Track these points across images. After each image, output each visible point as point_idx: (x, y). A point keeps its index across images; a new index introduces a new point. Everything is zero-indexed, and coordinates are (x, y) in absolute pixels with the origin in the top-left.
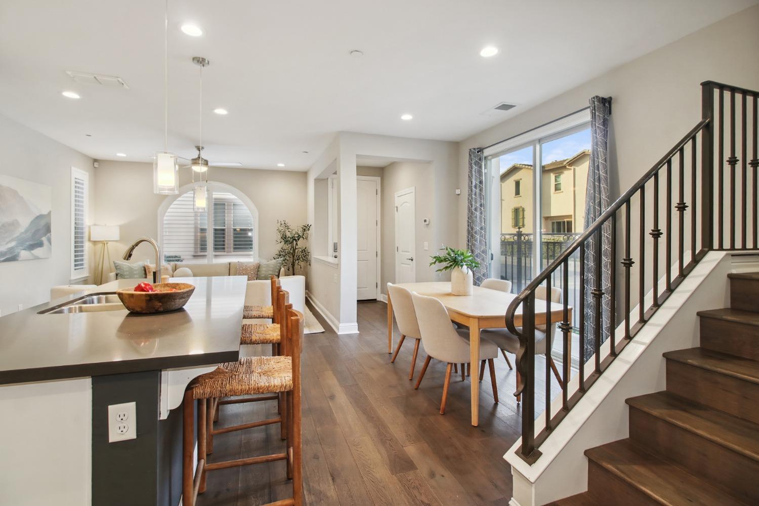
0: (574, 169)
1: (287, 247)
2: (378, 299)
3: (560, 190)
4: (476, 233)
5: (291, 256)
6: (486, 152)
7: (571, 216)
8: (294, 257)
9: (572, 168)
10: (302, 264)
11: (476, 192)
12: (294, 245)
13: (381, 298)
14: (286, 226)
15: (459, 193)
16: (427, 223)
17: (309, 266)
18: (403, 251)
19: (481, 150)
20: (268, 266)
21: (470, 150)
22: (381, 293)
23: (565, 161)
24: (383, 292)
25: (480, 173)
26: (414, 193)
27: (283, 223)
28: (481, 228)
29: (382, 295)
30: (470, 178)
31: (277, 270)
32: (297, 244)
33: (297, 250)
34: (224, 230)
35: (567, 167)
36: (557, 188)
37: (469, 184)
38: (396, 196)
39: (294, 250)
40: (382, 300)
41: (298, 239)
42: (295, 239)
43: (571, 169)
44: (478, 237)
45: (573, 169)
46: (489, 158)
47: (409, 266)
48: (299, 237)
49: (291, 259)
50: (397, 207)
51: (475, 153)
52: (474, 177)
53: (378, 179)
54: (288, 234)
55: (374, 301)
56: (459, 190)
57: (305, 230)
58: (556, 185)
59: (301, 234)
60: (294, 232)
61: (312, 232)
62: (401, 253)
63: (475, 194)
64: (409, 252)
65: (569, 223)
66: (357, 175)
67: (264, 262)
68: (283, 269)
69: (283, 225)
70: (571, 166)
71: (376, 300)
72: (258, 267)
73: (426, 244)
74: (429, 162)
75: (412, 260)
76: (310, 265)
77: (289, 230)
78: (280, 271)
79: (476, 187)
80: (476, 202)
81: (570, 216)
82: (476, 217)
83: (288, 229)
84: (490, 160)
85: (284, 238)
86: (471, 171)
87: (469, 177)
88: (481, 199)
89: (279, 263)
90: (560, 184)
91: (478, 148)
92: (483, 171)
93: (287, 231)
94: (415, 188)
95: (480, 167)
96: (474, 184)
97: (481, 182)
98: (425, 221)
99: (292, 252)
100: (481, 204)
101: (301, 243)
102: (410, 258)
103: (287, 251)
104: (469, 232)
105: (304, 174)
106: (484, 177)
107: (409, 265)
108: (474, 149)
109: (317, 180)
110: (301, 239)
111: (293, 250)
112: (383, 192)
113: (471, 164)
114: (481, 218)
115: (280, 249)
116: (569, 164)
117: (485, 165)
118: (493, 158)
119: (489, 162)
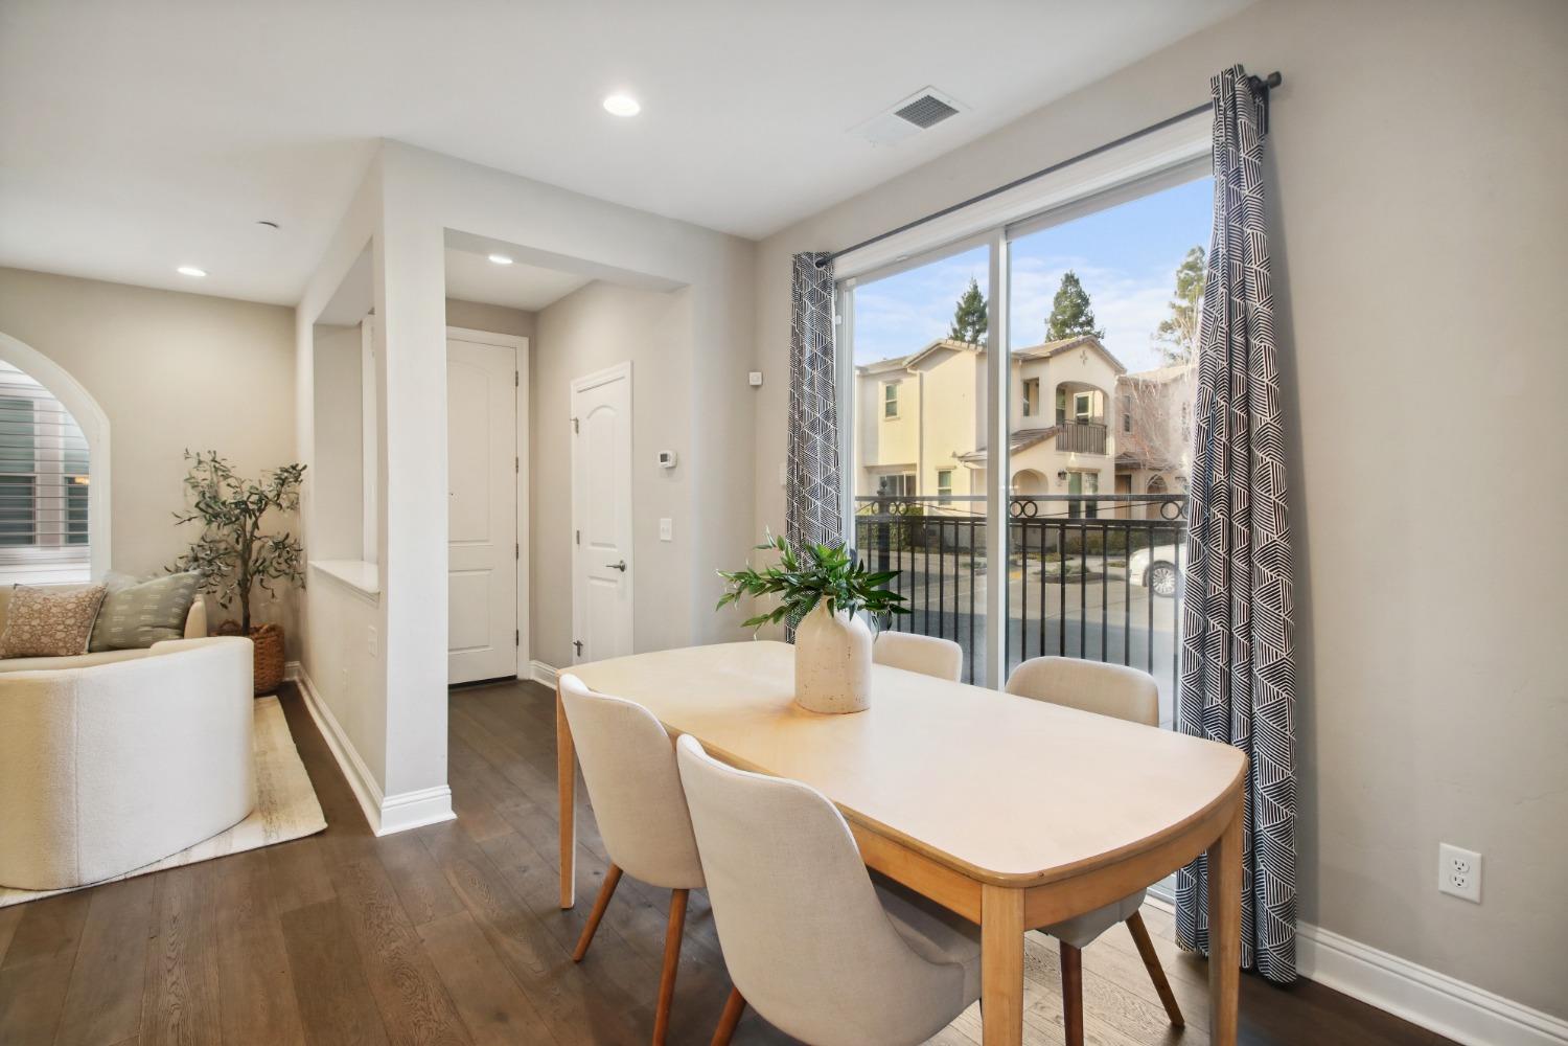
0: (921, 375)
1: (224, 533)
2: (521, 676)
3: (895, 414)
4: (813, 492)
5: (239, 562)
6: (842, 267)
7: (915, 465)
8: (245, 563)
9: (918, 372)
10: (279, 585)
11: (813, 377)
12: (249, 527)
13: (528, 670)
14: (216, 469)
15: (759, 383)
16: (668, 464)
17: (301, 590)
18: (593, 544)
19: (825, 260)
20: (137, 597)
21: (798, 257)
22: (531, 659)
23: (904, 359)
24: (535, 654)
25: (824, 320)
26: (626, 383)
27: (207, 458)
28: (828, 481)
29: (534, 662)
30: (797, 336)
31: (176, 610)
32: (256, 525)
33: (256, 545)
34: (30, 480)
35: (909, 371)
36: (891, 410)
37: (793, 355)
38: (573, 389)
39: (248, 547)
40: (533, 677)
41: (261, 510)
42: (249, 509)
43: (915, 375)
44: (819, 503)
45: (918, 375)
46: (849, 283)
47: (613, 585)
48: (263, 502)
49: (239, 570)
50: (577, 420)
51: (809, 266)
52: (808, 334)
53: (523, 343)
54: (227, 495)
55: (511, 681)
56: (759, 374)
57: (283, 482)
58: (887, 404)
59: (271, 495)
60: (246, 487)
61: (309, 487)
62: (591, 548)
63: (811, 384)
64: (613, 546)
65: (911, 480)
66: (448, 324)
67: (124, 584)
68: (199, 604)
69: (209, 466)
70: (916, 370)
71: (514, 678)
72: (100, 603)
73: (665, 523)
74: (674, 289)
75: (622, 569)
76: (304, 587)
77: (230, 481)
78: (186, 611)
79: (812, 364)
80: (813, 406)
81: (913, 466)
82: (814, 448)
83: (226, 477)
84: (850, 290)
85: (210, 508)
86: (798, 320)
87: (794, 333)
88: (826, 397)
89: (186, 586)
90: (895, 402)
91: (818, 255)
92: (833, 320)
93: (223, 484)
94: (632, 364)
95: (826, 308)
96: (808, 355)
97: (827, 351)
98: (664, 458)
99: (239, 547)
100: (827, 412)
101: (271, 523)
102: (618, 564)
103: (223, 546)
104: (793, 491)
105: (286, 314)
106: (834, 335)
107: (616, 581)
108: (809, 255)
109: (322, 329)
110: (271, 510)
111: (245, 540)
112: (536, 376)
113: (798, 298)
114: (826, 449)
115: (196, 540)
116: (913, 366)
117: (836, 303)
118: (859, 284)
119: (846, 295)
